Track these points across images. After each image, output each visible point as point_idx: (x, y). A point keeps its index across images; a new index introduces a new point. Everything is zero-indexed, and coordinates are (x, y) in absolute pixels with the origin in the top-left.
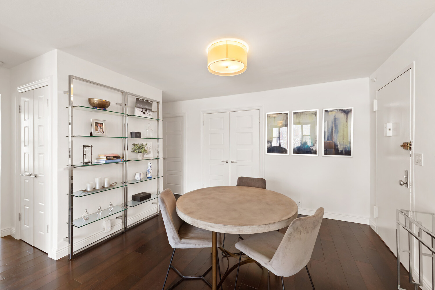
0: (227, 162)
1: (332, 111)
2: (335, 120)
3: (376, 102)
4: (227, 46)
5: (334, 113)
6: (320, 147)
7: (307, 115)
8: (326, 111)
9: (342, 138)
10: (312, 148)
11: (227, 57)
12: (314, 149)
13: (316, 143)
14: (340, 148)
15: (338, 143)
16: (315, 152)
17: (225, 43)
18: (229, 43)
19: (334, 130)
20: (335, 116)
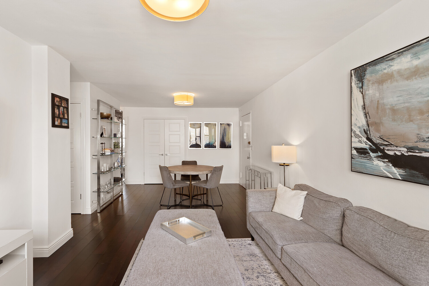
0: (162, 155)
1: (223, 124)
2: (225, 129)
3: (241, 122)
4: (187, 95)
5: (224, 125)
6: (217, 144)
7: (211, 125)
8: (221, 124)
9: (227, 139)
10: (214, 144)
11: (187, 101)
12: (215, 145)
13: (216, 141)
14: (227, 144)
15: (226, 142)
16: (215, 147)
17: (187, 94)
18: (188, 95)
19: (224, 134)
20: (225, 127)
